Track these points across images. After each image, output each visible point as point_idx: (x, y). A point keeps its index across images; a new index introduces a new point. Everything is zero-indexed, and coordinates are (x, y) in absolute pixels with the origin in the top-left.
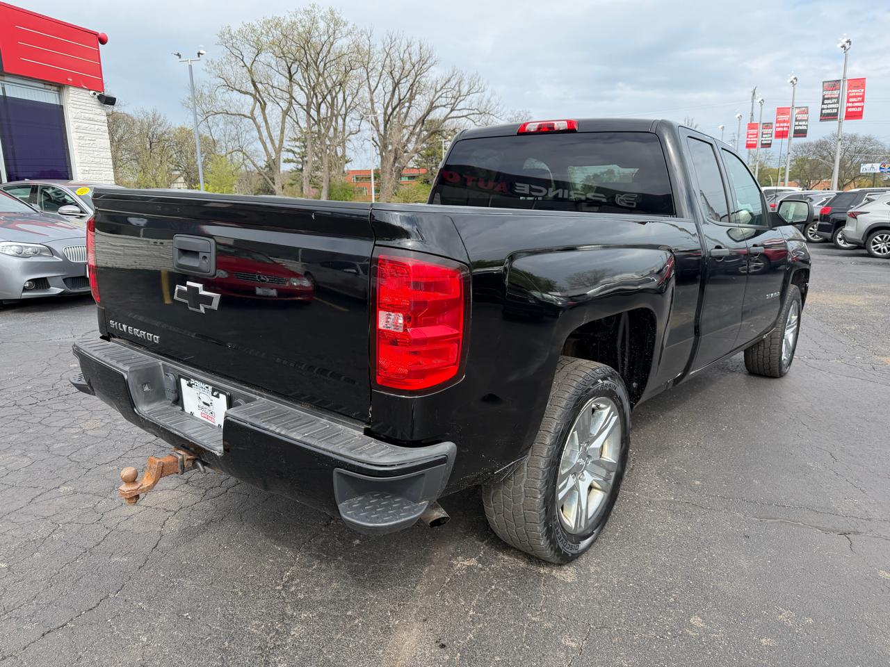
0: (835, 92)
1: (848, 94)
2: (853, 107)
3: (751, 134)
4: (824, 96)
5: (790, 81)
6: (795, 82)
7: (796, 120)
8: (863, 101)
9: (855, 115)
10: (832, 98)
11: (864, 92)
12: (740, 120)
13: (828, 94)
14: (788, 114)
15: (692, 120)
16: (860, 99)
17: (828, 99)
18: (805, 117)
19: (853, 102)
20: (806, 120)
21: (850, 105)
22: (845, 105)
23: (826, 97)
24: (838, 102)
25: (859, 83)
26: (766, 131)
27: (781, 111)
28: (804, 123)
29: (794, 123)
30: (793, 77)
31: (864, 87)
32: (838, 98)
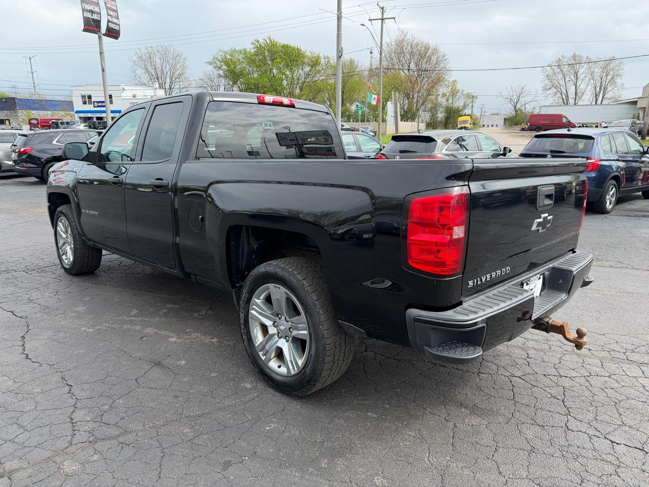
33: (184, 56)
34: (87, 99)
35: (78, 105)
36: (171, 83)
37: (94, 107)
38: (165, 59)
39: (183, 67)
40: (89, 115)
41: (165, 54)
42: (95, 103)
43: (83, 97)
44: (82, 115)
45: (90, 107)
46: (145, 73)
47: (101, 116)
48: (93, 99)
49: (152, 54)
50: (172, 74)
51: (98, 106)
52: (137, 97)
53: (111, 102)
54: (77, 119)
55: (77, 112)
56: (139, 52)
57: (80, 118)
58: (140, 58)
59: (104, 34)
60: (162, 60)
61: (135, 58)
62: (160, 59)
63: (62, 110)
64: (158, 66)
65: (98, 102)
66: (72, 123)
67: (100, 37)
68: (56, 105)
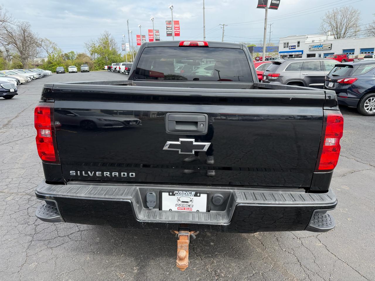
0: (170, 25)
1: (174, 26)
2: (176, 31)
3: (138, 40)
4: (167, 26)
5: (151, 19)
6: (153, 20)
7: (156, 35)
8: (179, 29)
9: (177, 35)
10: (169, 28)
11: (179, 26)
12: (131, 33)
13: (168, 26)
14: (152, 32)
15: (108, 32)
16: (178, 28)
17: (168, 28)
18: (158, 34)
19: (176, 30)
20: (159, 35)
21: (175, 30)
22: (174, 31)
23: (168, 27)
24: (171, 29)
25: (177, 22)
26: (143, 38)
27: (150, 31)
28: (158, 36)
29: (155, 36)
30: (152, 18)
31: (179, 24)
32: (171, 28)
33: (359, 12)
34: (286, 45)
35: (281, 49)
36: (346, 31)
37: (289, 49)
38: (344, 15)
39: (357, 19)
40: (286, 54)
41: (345, 12)
42: (290, 47)
43: (285, 44)
44: (282, 54)
45: (287, 49)
46: (329, 26)
47: (291, 54)
48: (289, 45)
49: (336, 13)
50: (347, 25)
51: (291, 49)
52: (315, 42)
53: (298, 46)
54: (279, 56)
55: (280, 52)
56: (328, 13)
57: (281, 56)
58: (328, 17)
59: (269, 8)
60: (342, 16)
61: (325, 17)
62: (341, 16)
63: (274, 52)
64: (339, 21)
65: (292, 46)
66: (276, 59)
67: (266, 10)
68: (272, 49)
